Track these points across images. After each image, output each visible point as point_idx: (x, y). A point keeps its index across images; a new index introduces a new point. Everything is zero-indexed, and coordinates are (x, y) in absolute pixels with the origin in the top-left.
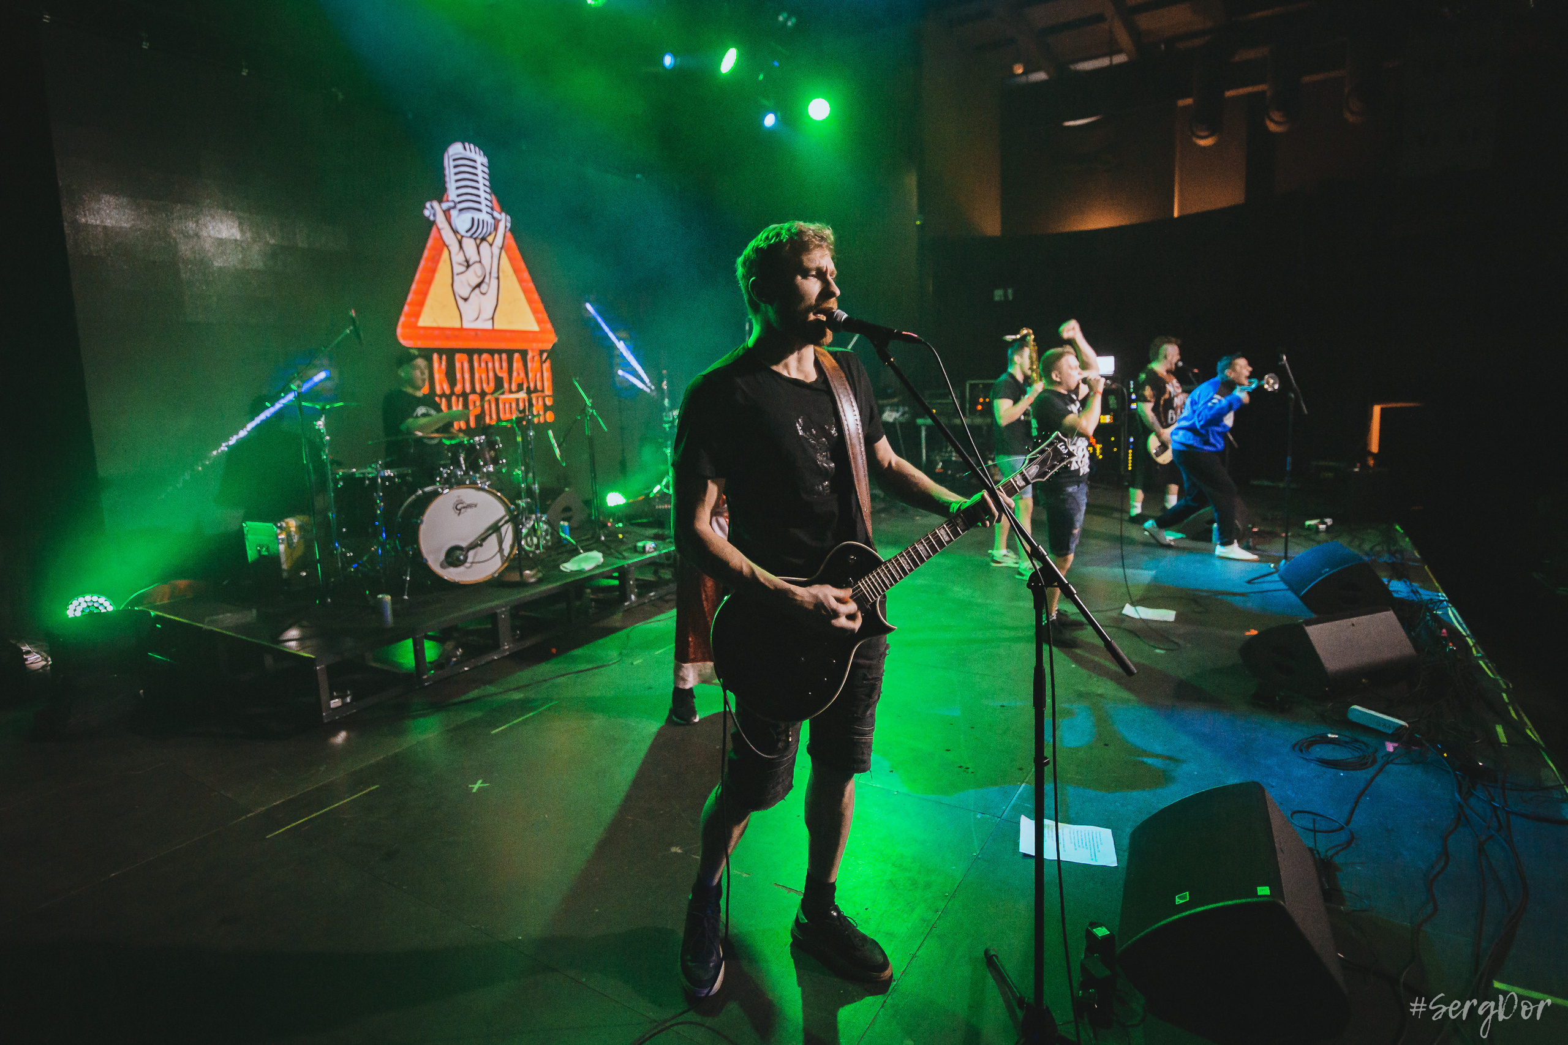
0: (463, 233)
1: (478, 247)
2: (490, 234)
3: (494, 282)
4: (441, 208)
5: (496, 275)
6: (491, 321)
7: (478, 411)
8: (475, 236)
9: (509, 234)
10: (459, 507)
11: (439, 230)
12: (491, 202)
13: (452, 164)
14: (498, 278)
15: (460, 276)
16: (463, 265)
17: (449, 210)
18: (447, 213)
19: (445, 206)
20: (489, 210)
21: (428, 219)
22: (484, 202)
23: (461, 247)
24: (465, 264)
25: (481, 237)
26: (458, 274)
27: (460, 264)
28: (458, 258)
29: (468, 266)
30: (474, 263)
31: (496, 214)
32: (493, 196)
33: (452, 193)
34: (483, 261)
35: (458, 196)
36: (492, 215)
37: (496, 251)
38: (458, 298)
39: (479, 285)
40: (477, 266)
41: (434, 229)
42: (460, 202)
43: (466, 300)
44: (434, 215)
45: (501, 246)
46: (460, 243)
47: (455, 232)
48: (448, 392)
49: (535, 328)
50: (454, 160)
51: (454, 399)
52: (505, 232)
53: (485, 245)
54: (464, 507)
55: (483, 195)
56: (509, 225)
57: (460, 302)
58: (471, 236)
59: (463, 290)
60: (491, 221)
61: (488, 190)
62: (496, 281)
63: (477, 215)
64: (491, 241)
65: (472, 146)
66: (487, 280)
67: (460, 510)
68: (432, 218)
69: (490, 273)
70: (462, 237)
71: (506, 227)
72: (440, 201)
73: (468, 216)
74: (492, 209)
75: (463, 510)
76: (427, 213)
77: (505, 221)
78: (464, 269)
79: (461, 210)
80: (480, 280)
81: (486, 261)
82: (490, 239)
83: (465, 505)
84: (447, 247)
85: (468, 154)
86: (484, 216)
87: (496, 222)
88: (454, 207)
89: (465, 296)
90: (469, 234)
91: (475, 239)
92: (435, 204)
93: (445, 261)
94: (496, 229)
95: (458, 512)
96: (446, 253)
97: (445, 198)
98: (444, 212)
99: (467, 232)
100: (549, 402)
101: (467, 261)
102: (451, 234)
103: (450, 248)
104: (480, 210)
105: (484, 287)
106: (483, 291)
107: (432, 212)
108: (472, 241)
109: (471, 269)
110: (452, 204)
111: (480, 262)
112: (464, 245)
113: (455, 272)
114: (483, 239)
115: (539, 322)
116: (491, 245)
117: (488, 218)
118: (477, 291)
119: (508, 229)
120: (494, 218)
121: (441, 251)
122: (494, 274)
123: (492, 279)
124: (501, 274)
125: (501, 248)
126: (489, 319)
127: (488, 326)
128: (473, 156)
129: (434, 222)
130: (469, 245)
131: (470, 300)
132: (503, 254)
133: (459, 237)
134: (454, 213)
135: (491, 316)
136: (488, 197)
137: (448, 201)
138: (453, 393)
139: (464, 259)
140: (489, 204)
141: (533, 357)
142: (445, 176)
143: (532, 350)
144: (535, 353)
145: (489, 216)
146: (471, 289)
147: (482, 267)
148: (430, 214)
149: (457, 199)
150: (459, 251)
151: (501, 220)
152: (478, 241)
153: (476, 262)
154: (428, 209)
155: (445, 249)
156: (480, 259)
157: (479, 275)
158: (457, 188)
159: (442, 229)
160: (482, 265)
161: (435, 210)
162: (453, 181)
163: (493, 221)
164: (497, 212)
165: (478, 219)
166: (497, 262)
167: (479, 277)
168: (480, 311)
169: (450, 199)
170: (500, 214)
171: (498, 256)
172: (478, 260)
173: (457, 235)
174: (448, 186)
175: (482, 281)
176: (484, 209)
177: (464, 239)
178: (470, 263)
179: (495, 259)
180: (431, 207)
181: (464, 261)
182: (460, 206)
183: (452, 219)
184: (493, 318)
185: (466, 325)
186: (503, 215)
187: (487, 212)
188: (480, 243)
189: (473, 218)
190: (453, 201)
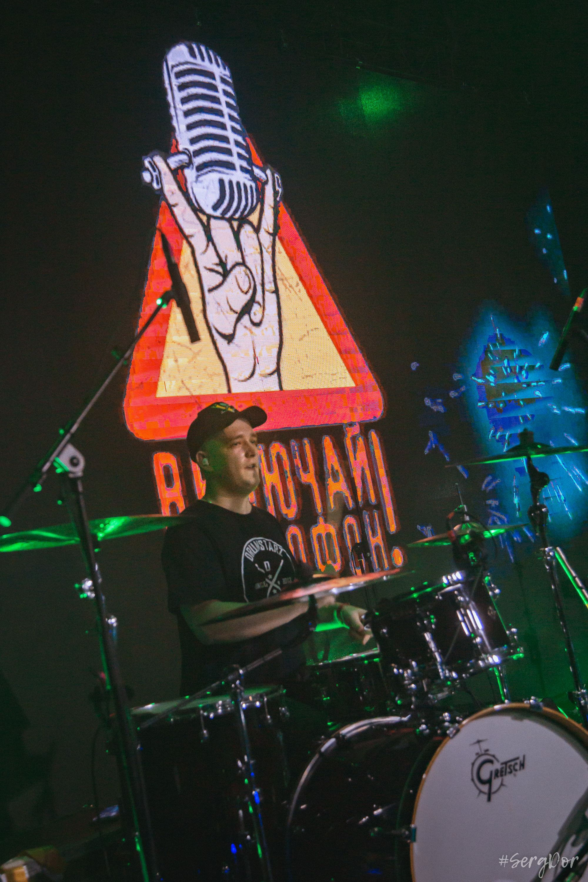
0: (209, 211)
1: (236, 235)
2: (253, 210)
3: (271, 298)
4: (168, 165)
5: (273, 288)
6: (276, 375)
8: (228, 215)
9: (282, 207)
10: (485, 774)
11: (170, 207)
12: (246, 149)
14: (276, 291)
15: (215, 293)
16: (217, 272)
17: (182, 168)
18: (179, 175)
19: (174, 162)
20: (245, 164)
21: (149, 187)
22: (235, 150)
23: (210, 239)
24: (220, 269)
25: (237, 216)
26: (210, 290)
27: (211, 270)
28: (208, 259)
29: (225, 274)
30: (234, 267)
31: (257, 171)
32: (248, 140)
33: (183, 138)
34: (249, 264)
36: (251, 173)
37: (266, 240)
38: (216, 336)
39: (247, 309)
40: (239, 271)
41: (163, 205)
42: (198, 153)
43: (229, 338)
44: (159, 181)
45: (271, 231)
46: (207, 230)
47: (197, 210)
49: (349, 382)
50: (178, 75)
52: (276, 203)
53: (247, 231)
54: (498, 773)
55: (232, 136)
56: (280, 190)
57: (221, 343)
58: (222, 218)
59: (222, 319)
60: (250, 184)
61: (239, 127)
62: (274, 295)
63: (227, 176)
64: (255, 223)
66: (259, 297)
67: (489, 782)
68: (155, 186)
69: (263, 285)
70: (209, 217)
71: (276, 193)
73: (213, 178)
74: (250, 162)
75: (496, 783)
76: (147, 177)
77: (273, 182)
78: (220, 278)
79: (199, 168)
80: (246, 298)
81: (253, 260)
82: (254, 218)
83: (497, 766)
84: (186, 238)
86: (239, 176)
87: (260, 184)
88: (190, 164)
89: (228, 331)
90: (218, 213)
91: (230, 220)
92: (158, 160)
93: (187, 266)
94: (261, 199)
95: (485, 788)
96: (186, 248)
97: (173, 150)
98: (173, 172)
99: (215, 207)
101: (222, 263)
102: (190, 214)
103: (192, 240)
104: (230, 166)
105: (256, 311)
106: (256, 320)
108: (225, 224)
109: (231, 278)
110: (184, 158)
111: (243, 263)
112: (214, 233)
113: (206, 289)
114: (243, 220)
115: (352, 370)
116: (257, 230)
117: (246, 180)
119: (280, 198)
120: (255, 178)
122: (270, 286)
123: (267, 293)
124: (279, 283)
125: (274, 235)
127: (272, 385)
128: (206, 65)
129: (161, 193)
130: (222, 232)
131: (236, 339)
132: (279, 246)
133: (204, 218)
134: (190, 174)
135: (273, 367)
136: (240, 139)
137: (179, 153)
139: (217, 261)
140: (243, 153)
141: (354, 439)
142: (168, 105)
143: (351, 425)
144: (356, 430)
145: (248, 176)
146: (235, 316)
147: (248, 272)
148: (152, 180)
149: (192, 148)
150: (208, 246)
151: (266, 182)
152: (235, 224)
153: (237, 264)
154: (148, 169)
155: (185, 242)
156: (243, 258)
157: (245, 289)
158: (190, 127)
159: (174, 206)
160: (247, 267)
161: (160, 173)
162: (180, 114)
163: (254, 185)
164: (257, 167)
165: (231, 182)
166: (270, 262)
167: (246, 293)
168: (255, 357)
169: (181, 148)
170: (264, 171)
171: (270, 250)
172: (240, 261)
173: (201, 215)
174: (175, 123)
175: (252, 301)
176: (238, 162)
177: (213, 222)
178: (229, 267)
179: (267, 257)
180: (154, 166)
181: (217, 264)
182: (198, 161)
183: (189, 186)
184: (278, 370)
185: (237, 388)
186: (268, 172)
187: (243, 169)
188: (240, 227)
189: (221, 182)
190: (186, 152)
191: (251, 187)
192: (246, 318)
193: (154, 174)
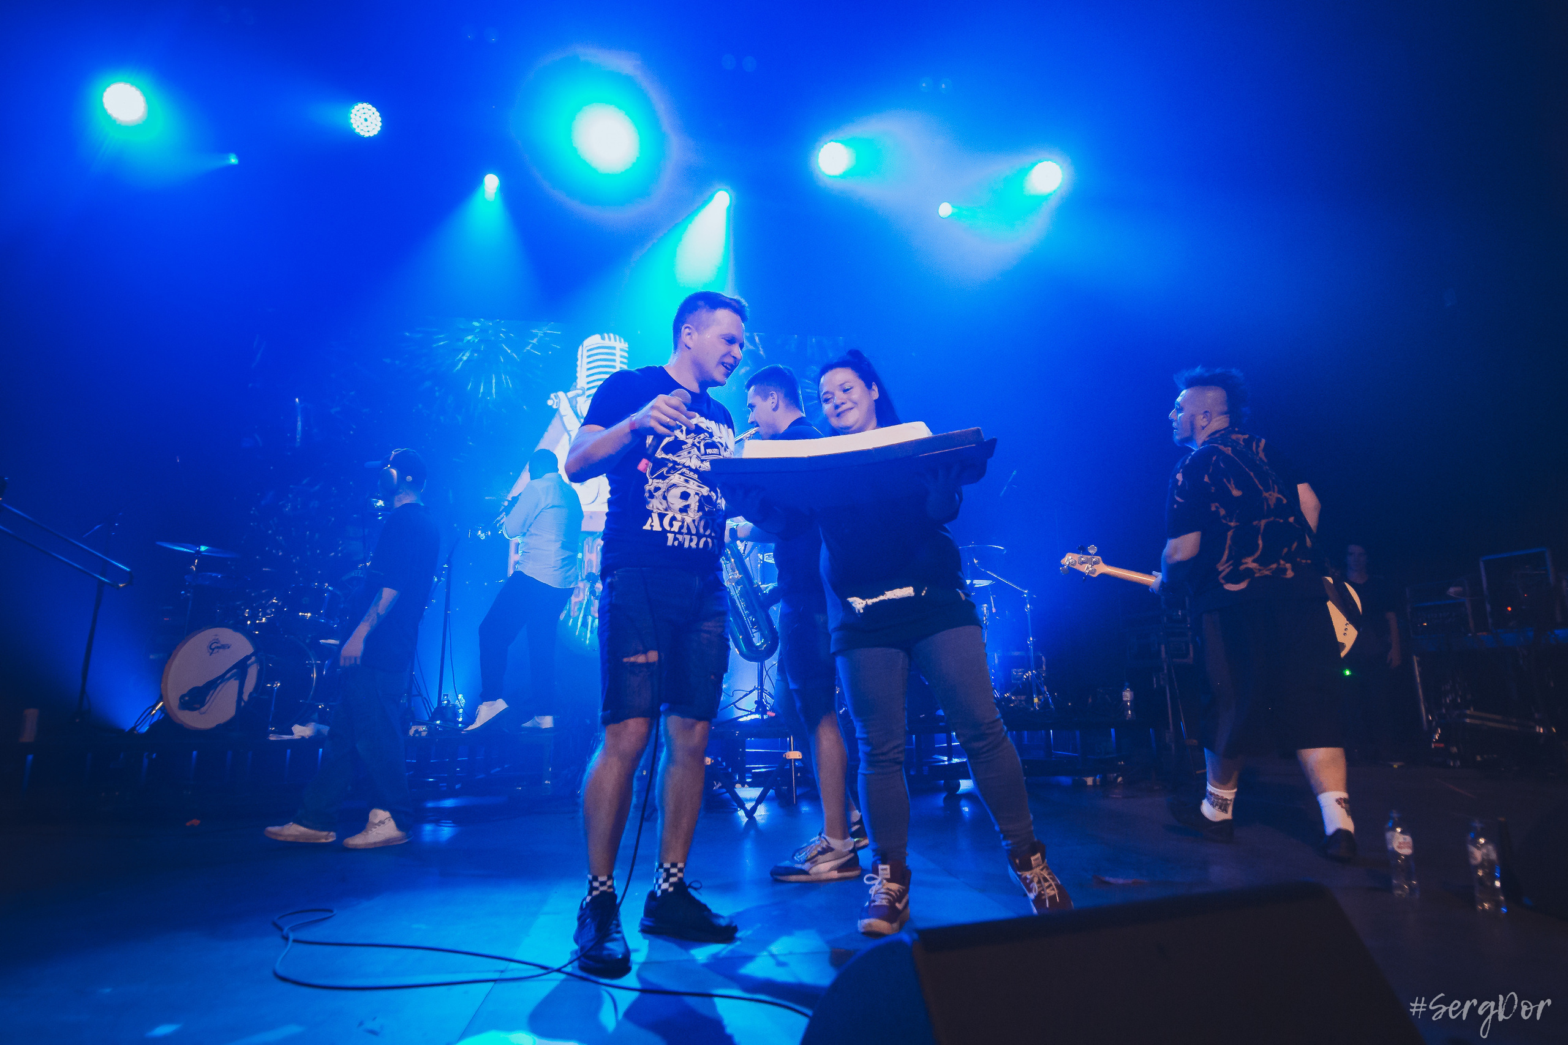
4: (566, 396)
10: (213, 647)
11: (561, 417)
13: (586, 354)
17: (579, 395)
18: (573, 400)
19: (571, 394)
21: (551, 407)
33: (584, 382)
35: (588, 383)
41: (556, 417)
42: (588, 389)
44: (558, 404)
50: (588, 351)
54: (218, 647)
65: (612, 335)
67: (213, 649)
68: (555, 407)
72: (566, 391)
75: (216, 650)
76: (550, 403)
83: (219, 645)
85: (607, 343)
88: (582, 394)
92: (561, 393)
95: (211, 651)
96: (565, 438)
97: (573, 387)
98: (569, 399)
102: (575, 420)
103: (572, 432)
110: (580, 392)
121: (561, 436)
128: (612, 343)
129: (557, 410)
131: (589, 483)
134: (581, 399)
142: (577, 366)
148: (553, 404)
149: (587, 386)
154: (552, 399)
155: (566, 434)
158: (589, 376)
159: (565, 416)
161: (560, 400)
162: (584, 369)
169: (579, 387)
174: (578, 374)
180: (556, 397)
182: (589, 392)
183: (578, 406)
190: (582, 389)
193: (556, 401)
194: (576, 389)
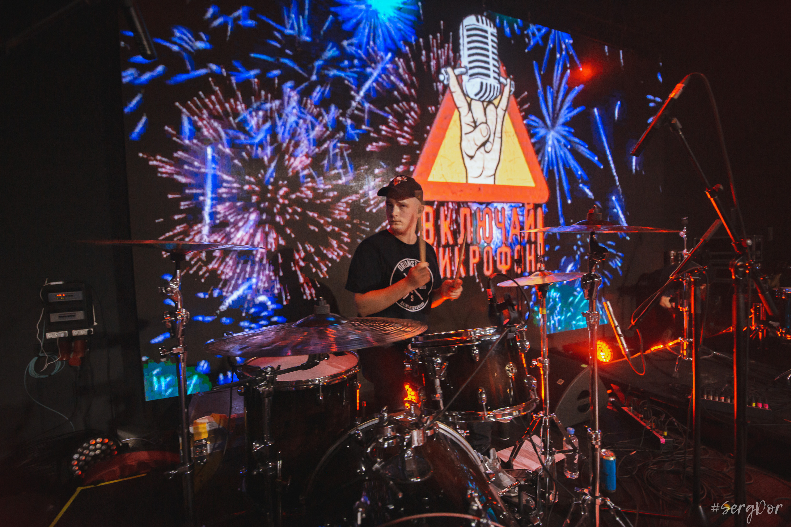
0: (472, 96)
1: (485, 109)
2: (496, 98)
3: (498, 141)
4: (454, 73)
5: (500, 136)
6: (493, 177)
7: (477, 260)
8: (482, 99)
9: (512, 98)
11: (451, 93)
12: (498, 68)
14: (501, 138)
15: (467, 135)
16: (471, 126)
17: (461, 75)
18: (459, 78)
19: (457, 71)
20: (496, 76)
21: (442, 82)
22: (492, 68)
23: (470, 109)
24: (473, 125)
25: (487, 100)
26: (466, 134)
27: (468, 124)
28: (467, 119)
29: (475, 127)
30: (480, 124)
31: (502, 80)
32: (501, 64)
33: (465, 60)
34: (488, 122)
36: (499, 80)
37: (500, 112)
38: (465, 155)
39: (484, 144)
40: (483, 126)
41: (448, 92)
42: (471, 68)
43: (472, 157)
44: (448, 79)
45: (504, 108)
46: (469, 105)
47: (466, 95)
48: (451, 242)
49: (532, 184)
50: (468, 30)
51: (456, 249)
52: (509, 95)
53: (491, 108)
55: (492, 62)
56: (513, 90)
57: (467, 159)
58: (479, 100)
59: (469, 147)
60: (497, 85)
61: (496, 57)
62: (500, 140)
63: (485, 80)
64: (496, 104)
66: (491, 140)
68: (445, 82)
69: (495, 133)
70: (472, 99)
71: (510, 91)
72: (454, 68)
73: (477, 81)
74: (499, 75)
76: (442, 78)
77: (509, 86)
78: (472, 129)
79: (471, 76)
80: (484, 139)
81: (491, 122)
82: (496, 102)
84: (458, 108)
86: (491, 81)
87: (502, 86)
88: (466, 73)
89: (472, 154)
90: (477, 98)
91: (483, 102)
92: (449, 70)
93: (455, 121)
94: (502, 93)
96: (456, 113)
97: (458, 66)
98: (457, 76)
99: (476, 95)
100: (540, 252)
101: (475, 122)
102: (462, 97)
103: (460, 110)
104: (488, 76)
105: (488, 146)
106: (487, 150)
107: (446, 76)
108: (479, 103)
109: (478, 129)
110: (464, 70)
111: (486, 123)
112: (472, 107)
113: (463, 132)
114: (490, 102)
115: (535, 178)
116: (496, 108)
117: (495, 83)
118: (482, 149)
119: (512, 93)
120: (500, 83)
121: (453, 112)
122: (498, 135)
123: (496, 139)
124: (504, 134)
125: (505, 111)
126: (491, 176)
127: (490, 181)
128: (485, 26)
129: (447, 86)
130: (477, 107)
131: (475, 158)
132: (507, 115)
133: (469, 100)
134: (465, 78)
135: (493, 173)
136: (496, 63)
138: (456, 244)
139: (472, 120)
140: (496, 70)
141: (529, 211)
142: (459, 44)
143: (528, 204)
144: (531, 206)
145: (497, 81)
146: (476, 147)
147: (488, 127)
148: (444, 79)
149: (469, 66)
150: (468, 113)
151: (506, 85)
152: (485, 104)
153: (483, 123)
154: (443, 74)
155: (456, 110)
156: (486, 120)
157: (484, 135)
158: (470, 56)
159: (454, 92)
160: (487, 125)
161: (449, 76)
162: (466, 49)
163: (499, 86)
164: (503, 77)
165: (487, 84)
166: (501, 123)
167: (485, 137)
168: (483, 168)
169: (463, 65)
170: (506, 79)
171: (502, 118)
172: (484, 121)
173: (467, 98)
174: (462, 53)
175: (487, 141)
176: (492, 74)
177: (473, 102)
178: (478, 124)
179: (500, 121)
180: (447, 73)
181: (472, 122)
182: (471, 72)
183: (464, 83)
184: (495, 175)
185: (471, 181)
186: (508, 80)
187: (495, 78)
188: (487, 105)
189: (482, 84)
190: (465, 67)
191: (497, 87)
192: (482, 148)
194: (460, 67)
